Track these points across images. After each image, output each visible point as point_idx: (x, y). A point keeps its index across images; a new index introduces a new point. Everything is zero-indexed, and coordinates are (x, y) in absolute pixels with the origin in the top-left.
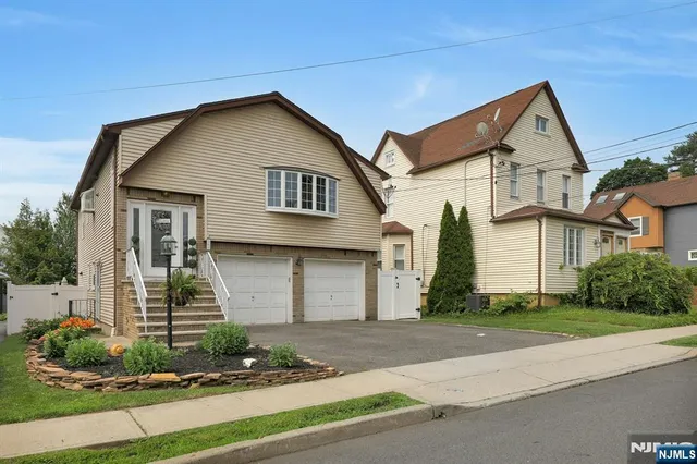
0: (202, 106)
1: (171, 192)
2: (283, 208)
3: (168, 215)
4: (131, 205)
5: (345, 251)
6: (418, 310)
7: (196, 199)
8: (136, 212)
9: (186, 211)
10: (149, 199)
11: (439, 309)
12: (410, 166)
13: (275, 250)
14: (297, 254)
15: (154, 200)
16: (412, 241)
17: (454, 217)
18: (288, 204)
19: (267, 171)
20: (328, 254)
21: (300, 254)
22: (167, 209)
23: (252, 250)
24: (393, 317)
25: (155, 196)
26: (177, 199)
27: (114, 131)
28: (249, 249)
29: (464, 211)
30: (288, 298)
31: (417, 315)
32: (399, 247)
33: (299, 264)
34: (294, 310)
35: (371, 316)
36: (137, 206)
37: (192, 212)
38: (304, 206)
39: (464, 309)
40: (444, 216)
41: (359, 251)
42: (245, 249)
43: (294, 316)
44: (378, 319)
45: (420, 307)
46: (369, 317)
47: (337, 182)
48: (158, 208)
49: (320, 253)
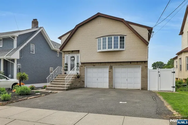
0: (77, 26)
2: (102, 50)
3: (73, 57)
9: (78, 55)
14: (110, 65)
15: (70, 54)
18: (103, 48)
19: (97, 39)
21: (111, 65)
22: (73, 55)
23: (95, 65)
25: (69, 52)
27: (60, 38)
28: (94, 64)
30: (107, 80)
31: (173, 89)
33: (111, 68)
34: (109, 84)
36: (67, 56)
38: (109, 48)
41: (137, 62)
42: (93, 64)
43: (109, 86)
44: (148, 90)
45: (174, 86)
46: (142, 89)
47: (125, 36)
48: (72, 55)
49: (119, 64)
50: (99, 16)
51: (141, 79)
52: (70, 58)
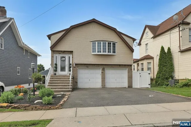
0: (71, 26)
1: (64, 51)
2: (97, 53)
3: (64, 57)
4: (55, 55)
5: (120, 65)
6: (150, 85)
7: (71, 52)
8: (56, 57)
9: (69, 56)
10: (59, 53)
11: (159, 85)
12: (152, 36)
13: (95, 66)
14: (102, 67)
15: (60, 53)
16: (153, 61)
17: (164, 51)
19: (92, 42)
20: (114, 66)
21: (104, 67)
22: (64, 56)
23: (88, 66)
24: (138, 87)
25: (60, 52)
26: (66, 53)
27: (50, 36)
29: (169, 49)
30: (100, 80)
31: (149, 86)
32: (149, 63)
33: (103, 69)
34: (102, 84)
35: (130, 86)
36: (56, 55)
37: (71, 56)
39: (168, 85)
40: (161, 51)
41: (125, 65)
42: (86, 66)
43: (102, 86)
44: (133, 87)
45: (150, 84)
46: (129, 87)
47: (116, 43)
48: (62, 56)
49: (111, 66)
50: (94, 21)
51: (128, 79)
52: (60, 58)
